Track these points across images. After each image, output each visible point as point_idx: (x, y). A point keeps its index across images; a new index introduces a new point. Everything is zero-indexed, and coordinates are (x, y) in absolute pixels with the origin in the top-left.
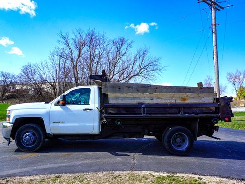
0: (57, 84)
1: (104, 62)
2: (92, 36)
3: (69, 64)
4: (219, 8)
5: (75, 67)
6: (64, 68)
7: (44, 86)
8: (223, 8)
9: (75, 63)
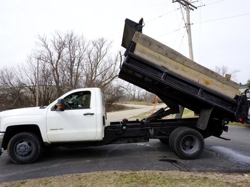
0: (36, 88)
1: (84, 64)
2: (71, 36)
3: (48, 66)
4: (193, 8)
5: (55, 69)
6: (43, 71)
7: (23, 91)
8: (196, 8)
9: (54, 65)
